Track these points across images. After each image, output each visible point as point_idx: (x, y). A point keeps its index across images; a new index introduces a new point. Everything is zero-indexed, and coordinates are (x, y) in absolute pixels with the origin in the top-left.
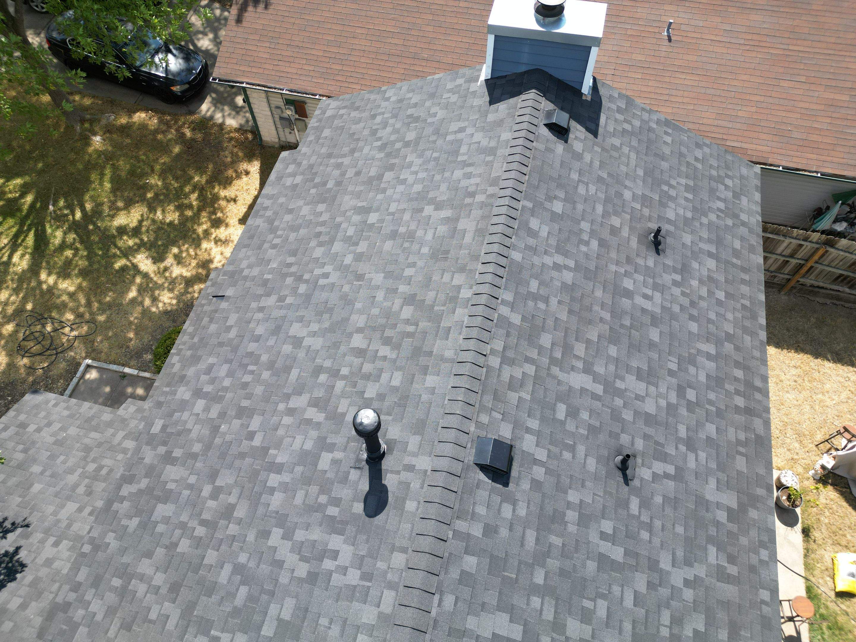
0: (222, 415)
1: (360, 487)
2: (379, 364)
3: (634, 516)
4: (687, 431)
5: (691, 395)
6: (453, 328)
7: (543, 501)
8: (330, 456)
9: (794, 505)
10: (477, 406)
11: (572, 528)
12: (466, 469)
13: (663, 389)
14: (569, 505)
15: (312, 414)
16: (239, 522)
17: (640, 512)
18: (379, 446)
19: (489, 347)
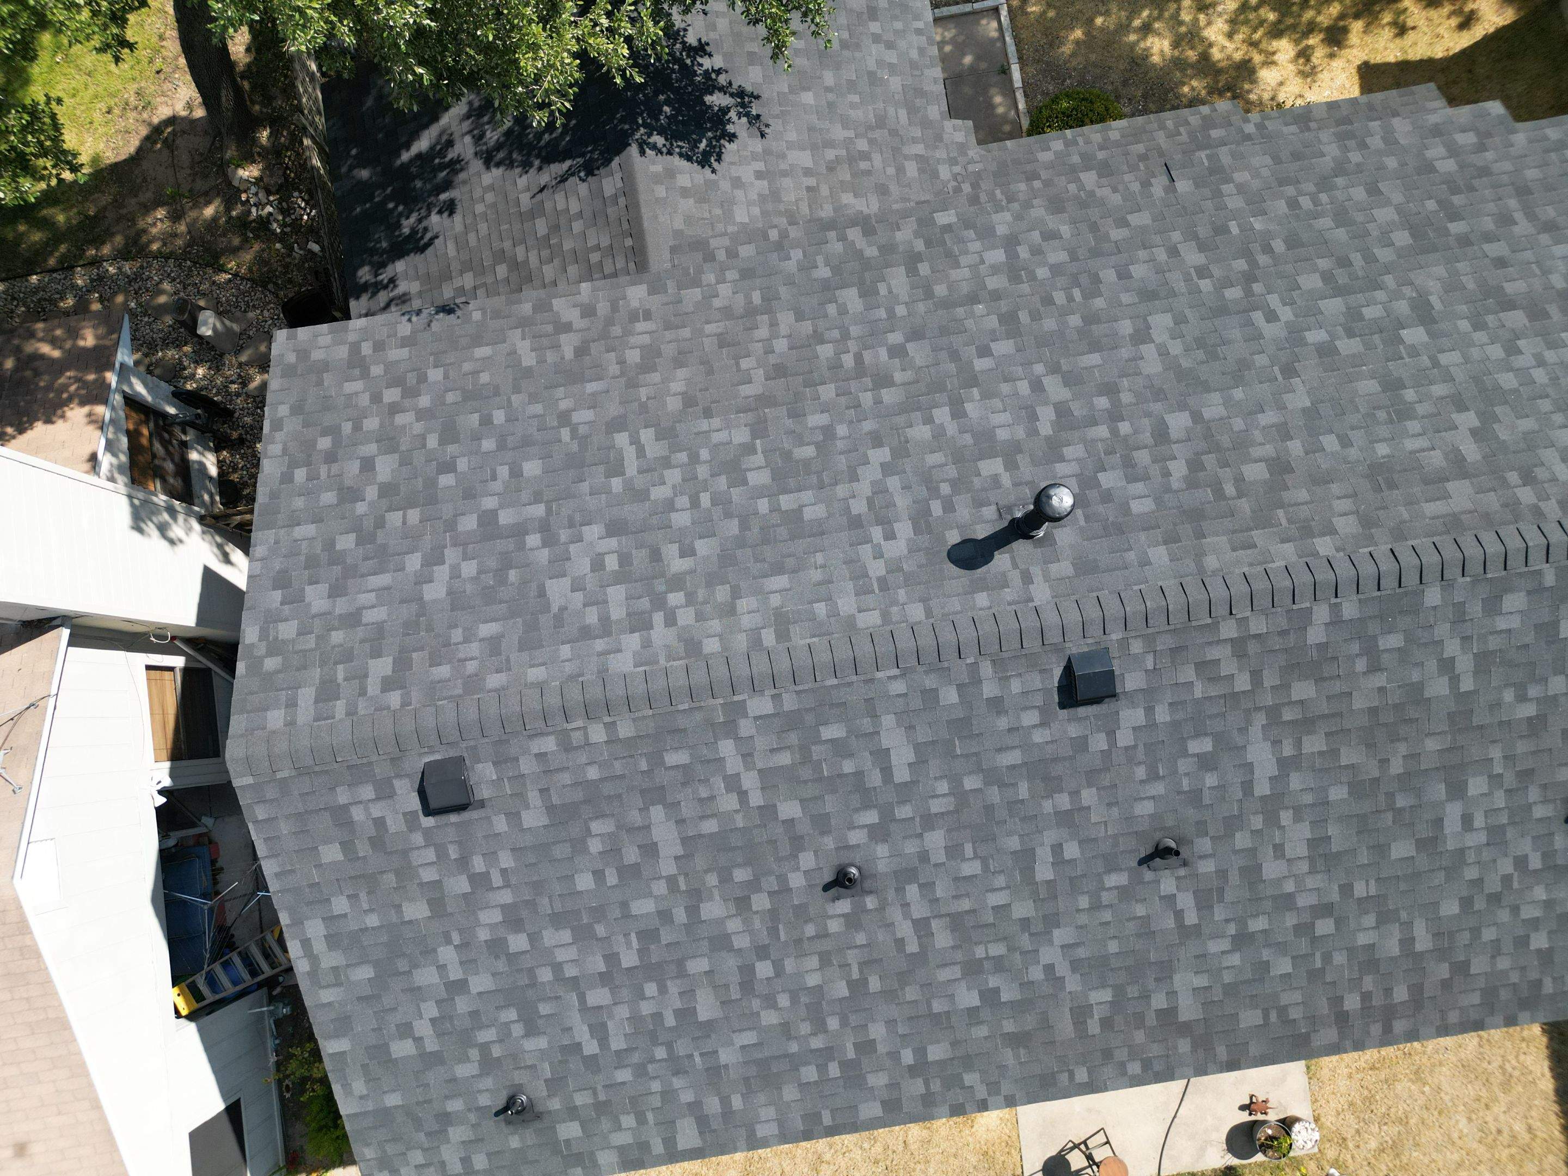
0: (996, 296)
1: (978, 527)
2: (1155, 470)
3: (1101, 881)
4: (1262, 931)
5: (1325, 927)
6: (1256, 551)
7: (1064, 759)
8: (1001, 469)
9: (1264, 1148)
10: (1150, 631)
11: (1047, 806)
12: (1057, 649)
13: (1310, 882)
14: (1075, 794)
15: (1046, 415)
16: (878, 402)
17: (1110, 889)
18: (1039, 528)
19: (1248, 613)
